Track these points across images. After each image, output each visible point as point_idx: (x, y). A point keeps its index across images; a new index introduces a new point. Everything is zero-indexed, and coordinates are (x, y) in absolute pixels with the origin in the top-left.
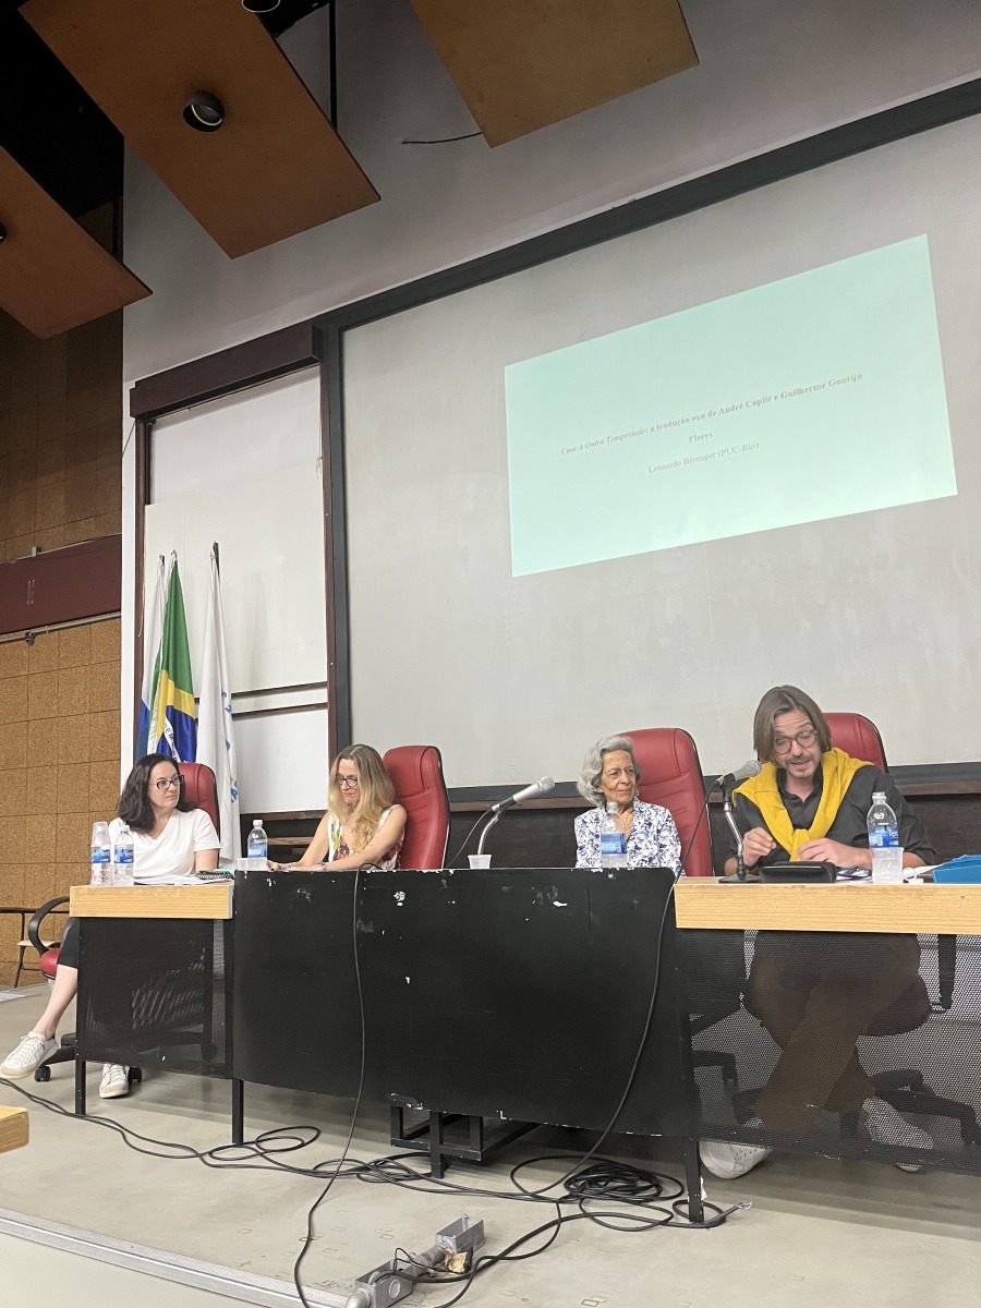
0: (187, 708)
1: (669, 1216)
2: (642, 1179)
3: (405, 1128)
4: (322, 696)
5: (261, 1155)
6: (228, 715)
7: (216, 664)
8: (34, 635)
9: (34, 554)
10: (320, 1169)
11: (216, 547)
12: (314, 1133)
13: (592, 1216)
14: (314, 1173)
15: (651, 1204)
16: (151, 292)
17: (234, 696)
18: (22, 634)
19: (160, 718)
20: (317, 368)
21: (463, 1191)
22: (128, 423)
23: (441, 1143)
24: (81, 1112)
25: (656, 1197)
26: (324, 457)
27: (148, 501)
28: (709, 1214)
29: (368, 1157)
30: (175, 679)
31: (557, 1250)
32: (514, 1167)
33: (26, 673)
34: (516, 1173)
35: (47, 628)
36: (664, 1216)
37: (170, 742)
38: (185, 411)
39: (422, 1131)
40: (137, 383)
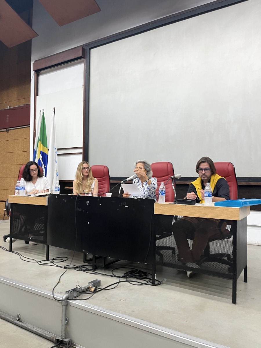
0: (46, 152)
1: (147, 282)
2: (143, 274)
3: (87, 259)
4: (81, 151)
5: (53, 263)
6: (56, 154)
7: (53, 140)
8: (9, 130)
9: (8, 108)
10: (66, 267)
11: (54, 109)
12: (66, 259)
13: (128, 281)
14: (64, 268)
15: (144, 280)
16: (38, 35)
17: (58, 149)
18: (5, 130)
19: (39, 154)
21: (99, 274)
22: (33, 73)
23: (95, 263)
24: (11, 250)
25: (146, 278)
26: (84, 85)
27: (37, 95)
28: (156, 283)
29: (78, 265)
30: (43, 144)
31: (117, 288)
32: (113, 269)
33: (6, 140)
34: (113, 271)
35: (12, 128)
36: (146, 282)
39: (91, 260)
40: (35, 61)
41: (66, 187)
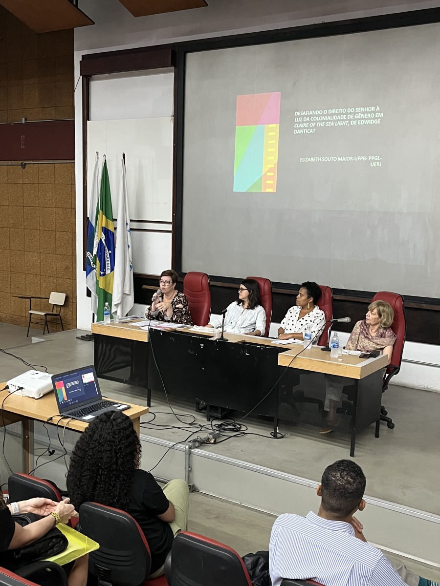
0: (111, 228)
3: (200, 407)
4: (170, 227)
6: (128, 233)
7: (124, 210)
8: (25, 164)
9: (23, 122)
11: (124, 156)
16: (94, 23)
17: (131, 221)
18: (19, 163)
19: (99, 231)
20: (173, 69)
23: (210, 412)
26: (174, 116)
27: (88, 119)
28: (279, 435)
30: (105, 215)
35: (32, 162)
38: (107, 75)
40: (82, 56)
41: (145, 287)
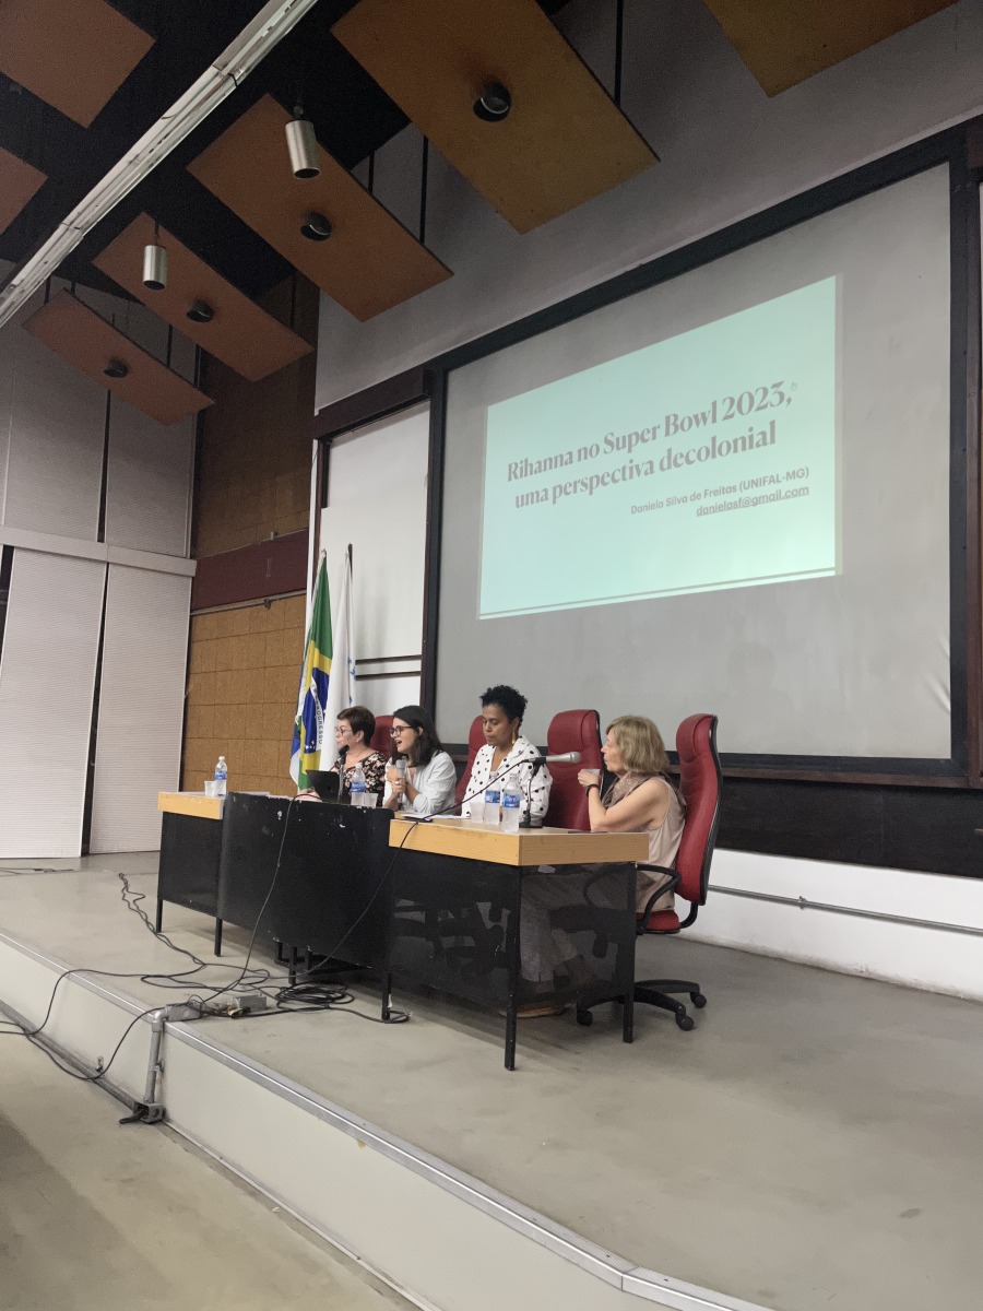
0: (324, 668)
4: (417, 666)
6: (352, 677)
7: (344, 638)
8: (270, 602)
9: (272, 538)
17: (358, 662)
18: (262, 601)
19: (308, 676)
20: (428, 403)
24: (158, 931)
26: (429, 477)
27: (324, 505)
30: (320, 648)
33: (264, 630)
35: (278, 597)
37: (314, 694)
38: (350, 434)
40: (320, 411)
